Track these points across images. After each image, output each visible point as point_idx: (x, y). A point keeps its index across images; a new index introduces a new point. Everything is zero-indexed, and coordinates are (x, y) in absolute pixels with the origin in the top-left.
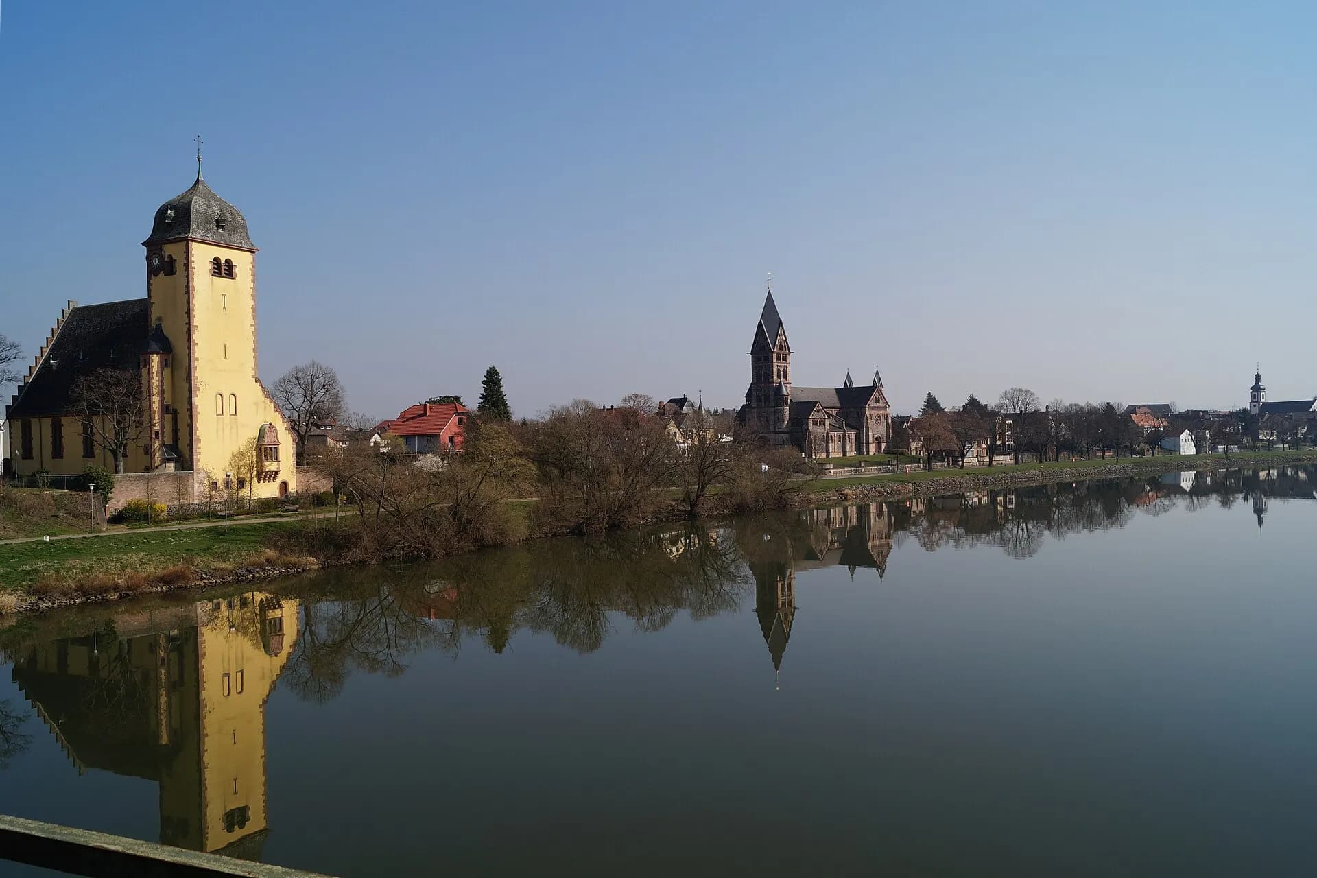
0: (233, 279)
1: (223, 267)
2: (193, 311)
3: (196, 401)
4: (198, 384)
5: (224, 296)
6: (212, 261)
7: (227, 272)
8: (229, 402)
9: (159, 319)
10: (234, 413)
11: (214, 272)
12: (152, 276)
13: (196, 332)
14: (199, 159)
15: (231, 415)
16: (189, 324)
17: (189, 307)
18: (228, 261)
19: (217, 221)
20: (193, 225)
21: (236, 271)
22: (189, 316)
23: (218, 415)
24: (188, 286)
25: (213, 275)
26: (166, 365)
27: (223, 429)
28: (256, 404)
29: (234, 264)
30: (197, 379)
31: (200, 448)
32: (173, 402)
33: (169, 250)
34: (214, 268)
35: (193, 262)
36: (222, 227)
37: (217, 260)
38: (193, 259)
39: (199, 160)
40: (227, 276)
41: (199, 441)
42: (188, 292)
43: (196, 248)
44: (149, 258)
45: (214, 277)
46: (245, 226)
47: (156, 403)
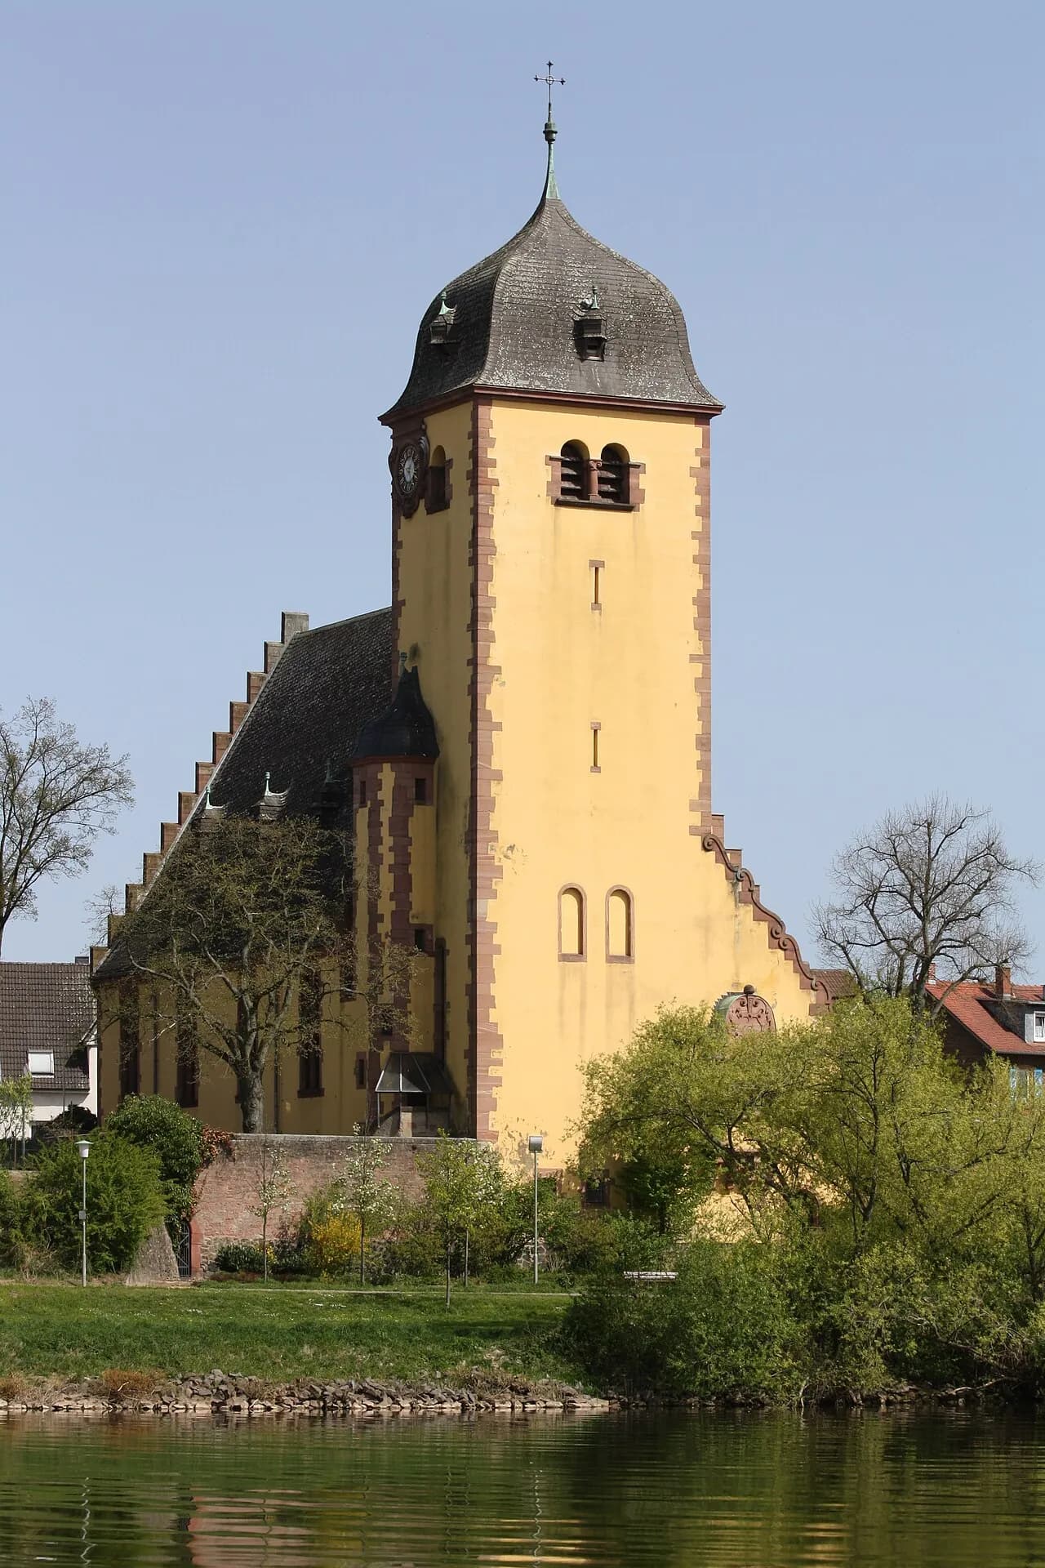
0: (629, 509)
1: (595, 475)
2: (489, 618)
3: (488, 909)
4: (498, 855)
5: (597, 567)
6: (558, 454)
7: (607, 488)
8: (604, 915)
9: (415, 652)
10: (623, 952)
11: (564, 491)
12: (402, 518)
13: (495, 686)
14: (549, 135)
15: (612, 959)
16: (473, 663)
17: (475, 608)
18: (615, 455)
19: (580, 327)
20: (498, 346)
21: (643, 482)
22: (475, 639)
23: (565, 958)
24: (474, 544)
25: (558, 503)
26: (421, 797)
27: (583, 1005)
28: (705, 925)
29: (633, 461)
30: (496, 839)
31: (499, 1063)
32: (438, 916)
33: (443, 430)
34: (565, 477)
35: (493, 463)
36: (598, 346)
37: (573, 451)
38: (489, 456)
39: (550, 140)
40: (610, 501)
41: (498, 1041)
42: (474, 561)
43: (500, 420)
44: (395, 462)
45: (564, 510)
46: (679, 335)
47: (387, 919)
